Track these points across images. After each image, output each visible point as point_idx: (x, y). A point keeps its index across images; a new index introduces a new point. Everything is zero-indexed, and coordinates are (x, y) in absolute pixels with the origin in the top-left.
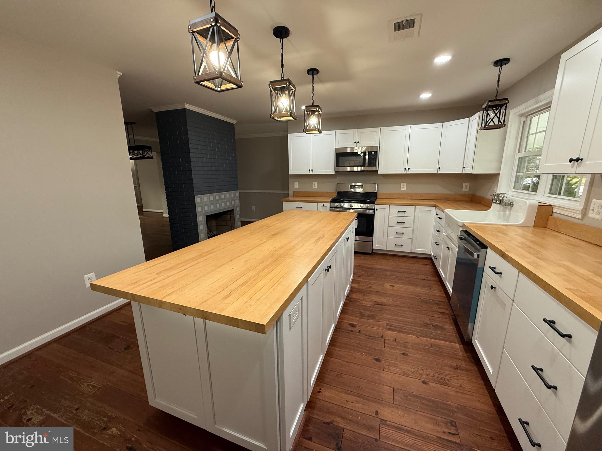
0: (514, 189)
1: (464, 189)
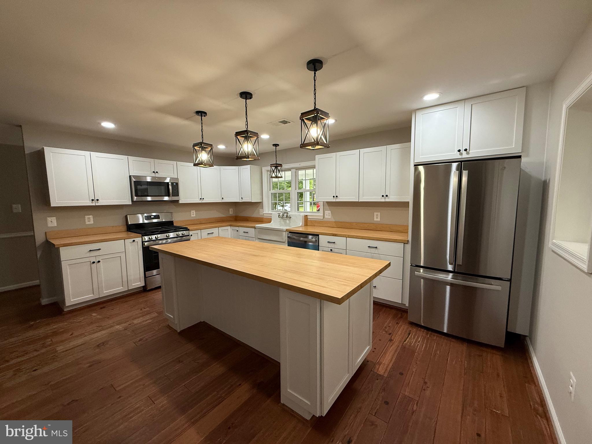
0: (272, 210)
1: (230, 213)
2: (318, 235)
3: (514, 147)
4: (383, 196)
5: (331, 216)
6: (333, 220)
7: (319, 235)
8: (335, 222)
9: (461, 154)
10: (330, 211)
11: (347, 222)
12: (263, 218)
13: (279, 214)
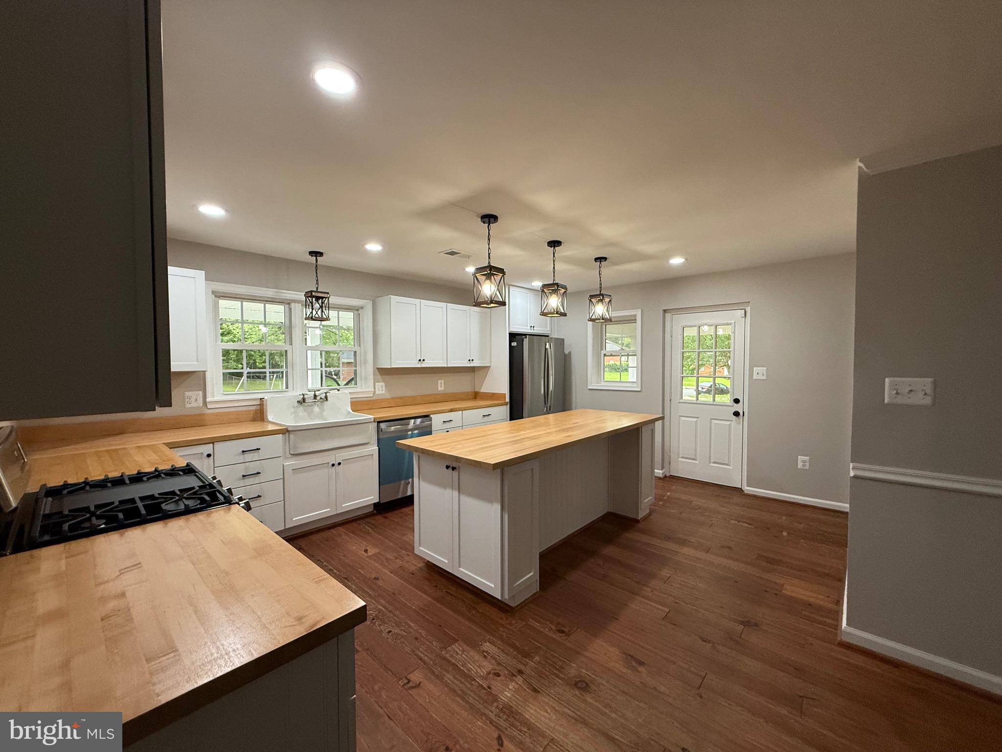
3: (548, 329)
4: (469, 360)
5: (385, 390)
6: (389, 396)
7: (431, 415)
8: (393, 398)
9: (531, 329)
10: (384, 382)
11: (409, 397)
13: (303, 395)
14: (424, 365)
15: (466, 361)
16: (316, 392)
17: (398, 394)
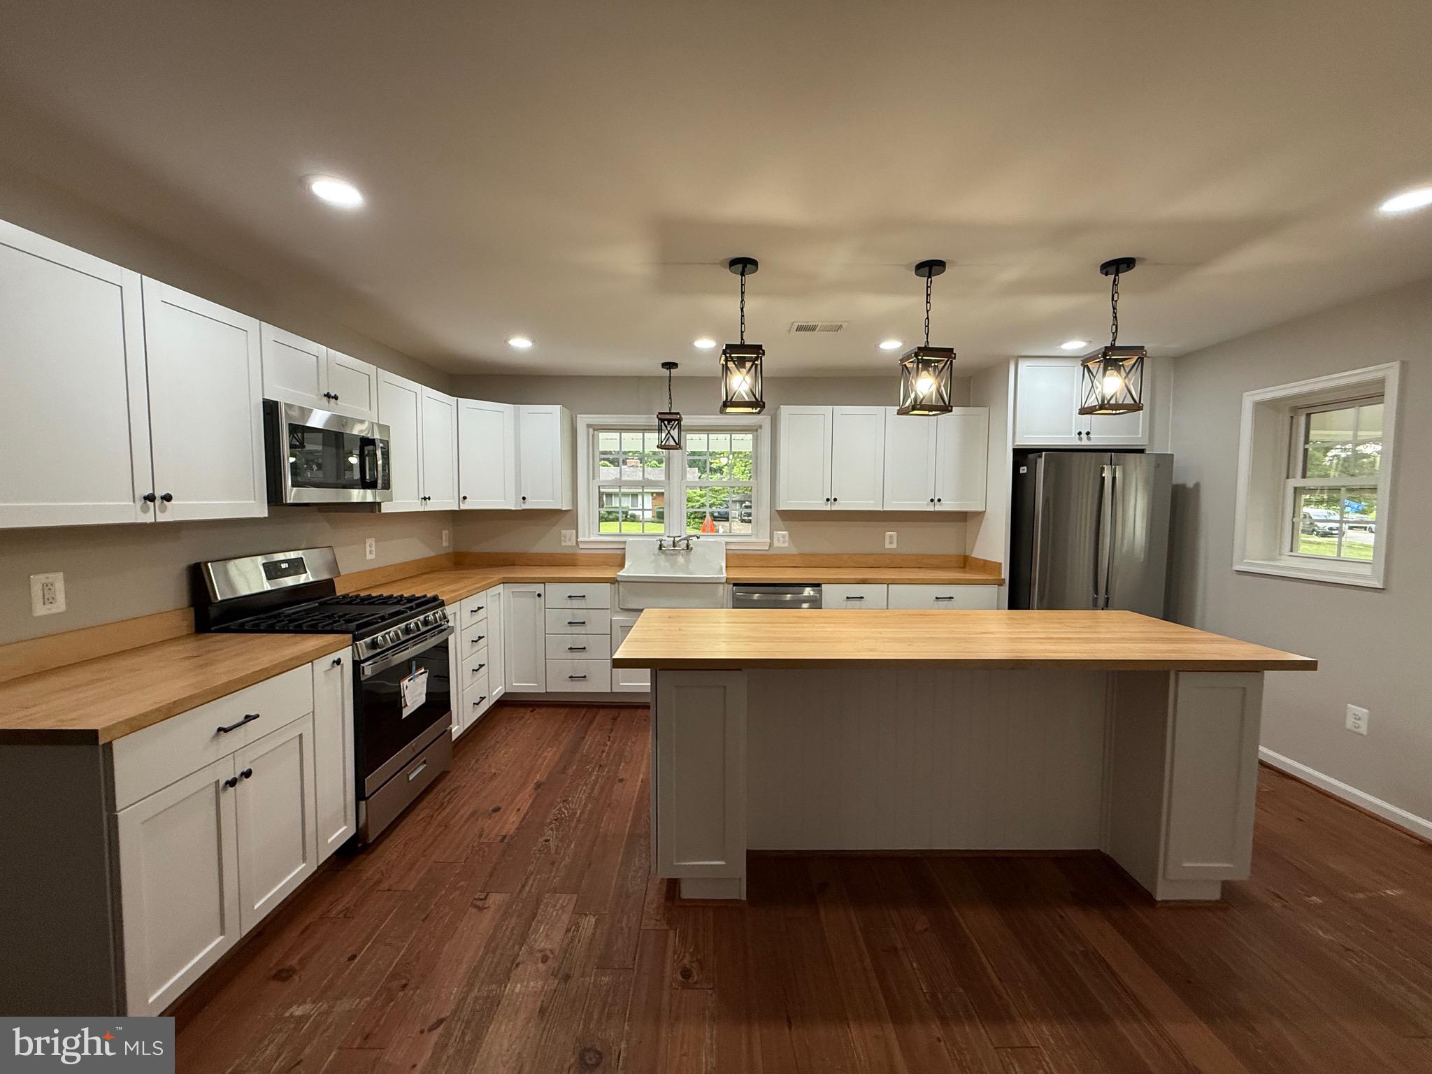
1: (444, 544)
2: (819, 585)
3: (1140, 436)
4: (932, 500)
5: (789, 542)
6: (794, 551)
7: (823, 585)
8: (801, 555)
9: (1080, 439)
10: (788, 531)
11: (828, 555)
12: (574, 555)
13: (661, 541)
14: (836, 507)
15: (925, 503)
16: (676, 539)
17: (808, 548)
